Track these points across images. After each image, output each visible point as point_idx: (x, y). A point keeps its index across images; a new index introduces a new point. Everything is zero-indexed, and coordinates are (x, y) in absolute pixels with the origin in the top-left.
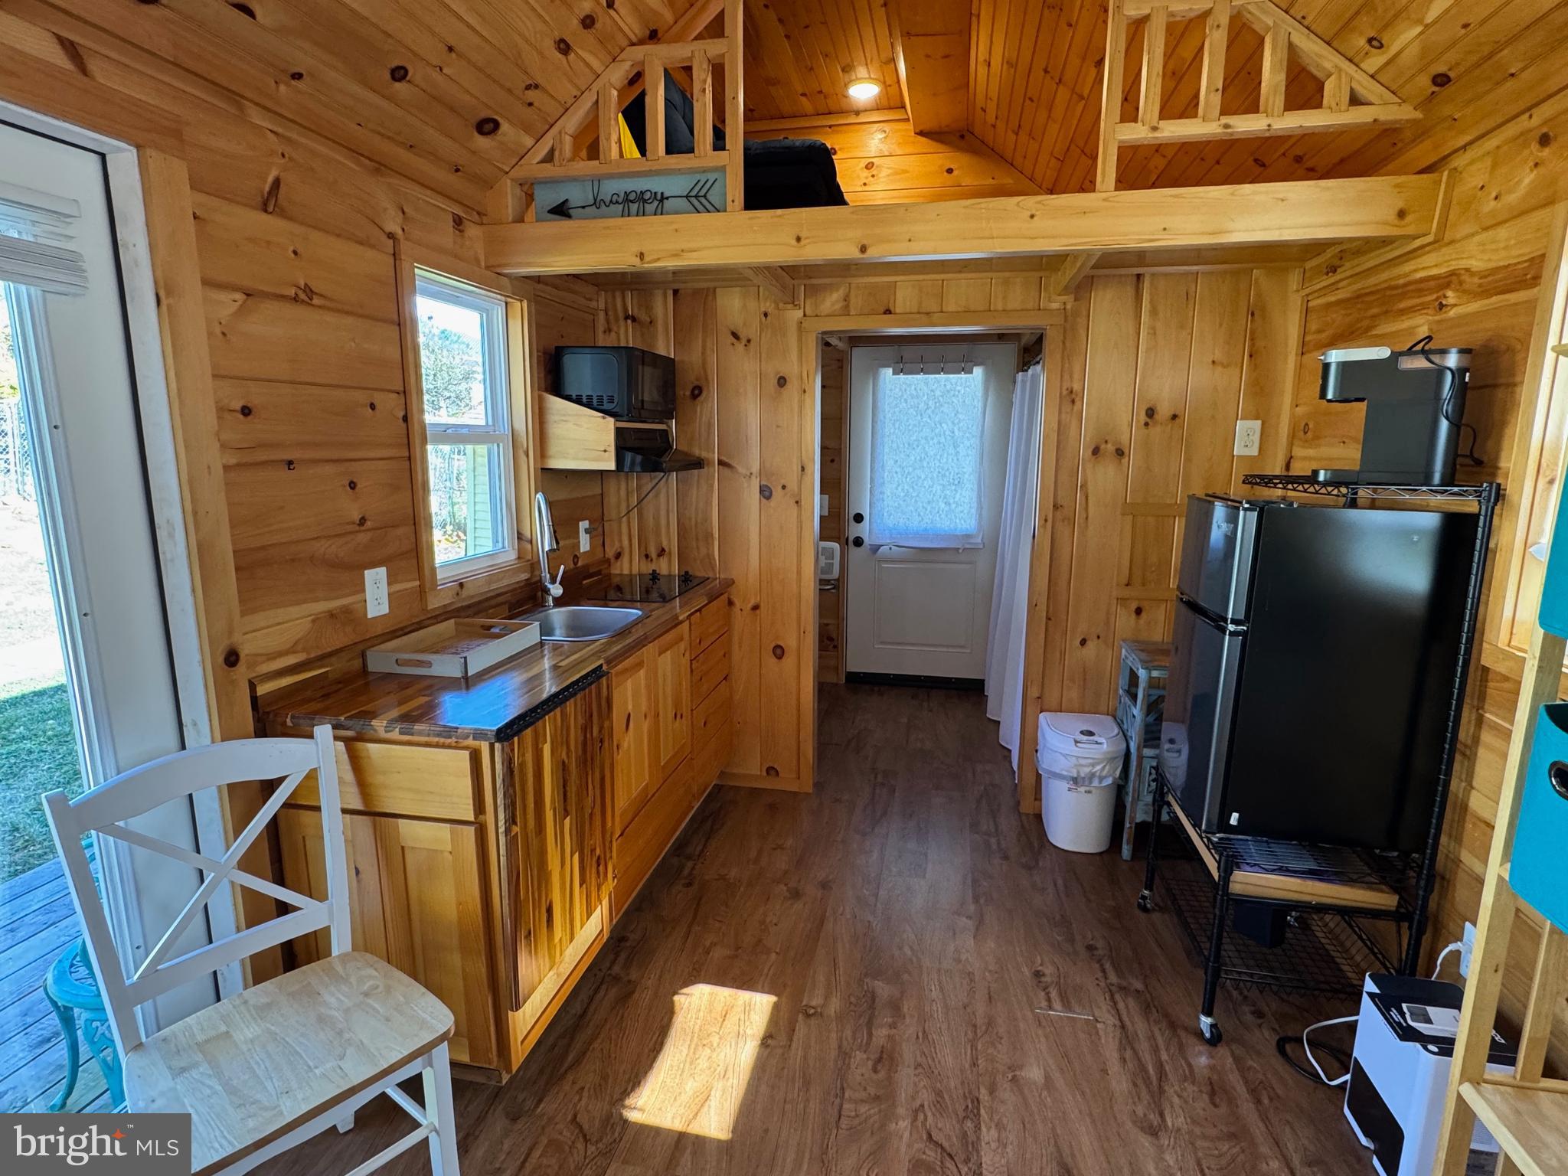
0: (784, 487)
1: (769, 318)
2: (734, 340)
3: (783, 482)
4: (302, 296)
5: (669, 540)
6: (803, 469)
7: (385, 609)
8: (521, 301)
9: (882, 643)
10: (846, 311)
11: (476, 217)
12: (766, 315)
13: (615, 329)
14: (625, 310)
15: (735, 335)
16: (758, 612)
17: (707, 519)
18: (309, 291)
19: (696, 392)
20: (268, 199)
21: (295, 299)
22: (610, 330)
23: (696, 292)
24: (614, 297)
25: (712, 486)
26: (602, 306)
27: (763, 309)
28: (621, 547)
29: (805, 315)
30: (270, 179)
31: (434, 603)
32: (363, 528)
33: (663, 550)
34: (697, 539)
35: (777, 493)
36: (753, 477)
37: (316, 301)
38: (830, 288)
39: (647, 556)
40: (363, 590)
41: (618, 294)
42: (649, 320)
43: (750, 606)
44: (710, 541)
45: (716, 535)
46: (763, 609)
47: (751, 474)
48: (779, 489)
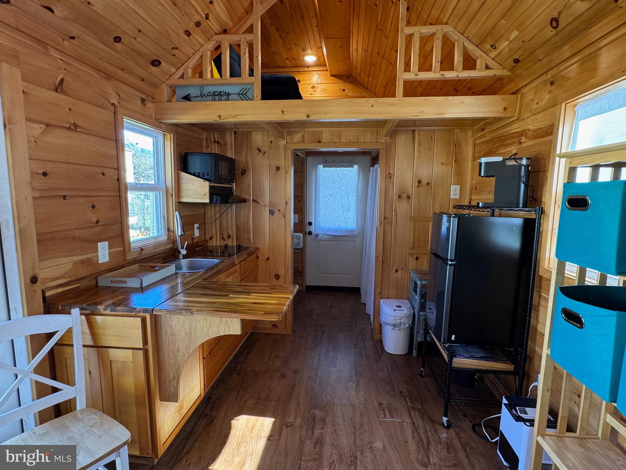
0: (279, 210)
1: (273, 143)
2: (259, 152)
3: (279, 208)
4: (72, 127)
5: (232, 232)
6: (286, 203)
7: (107, 259)
8: (170, 134)
9: (320, 273)
10: (303, 141)
11: (151, 100)
12: (271, 142)
13: (210, 146)
14: (214, 139)
15: (259, 150)
16: (269, 260)
17: (248, 223)
18: (76, 125)
19: (243, 172)
20: (57, 87)
21: (69, 128)
22: (208, 147)
23: (243, 133)
24: (210, 134)
25: (250, 209)
26: (205, 137)
27: (270, 140)
28: (212, 235)
29: (287, 143)
30: (59, 79)
31: (129, 257)
32: (97, 225)
33: (230, 236)
34: (244, 231)
35: (276, 212)
36: (267, 206)
37: (78, 130)
38: (297, 132)
39: (223, 238)
40: (97, 251)
41: (211, 133)
42: (224, 143)
43: (265, 258)
44: (249, 232)
45: (252, 230)
46: (271, 260)
47: (266, 205)
48: (277, 211)
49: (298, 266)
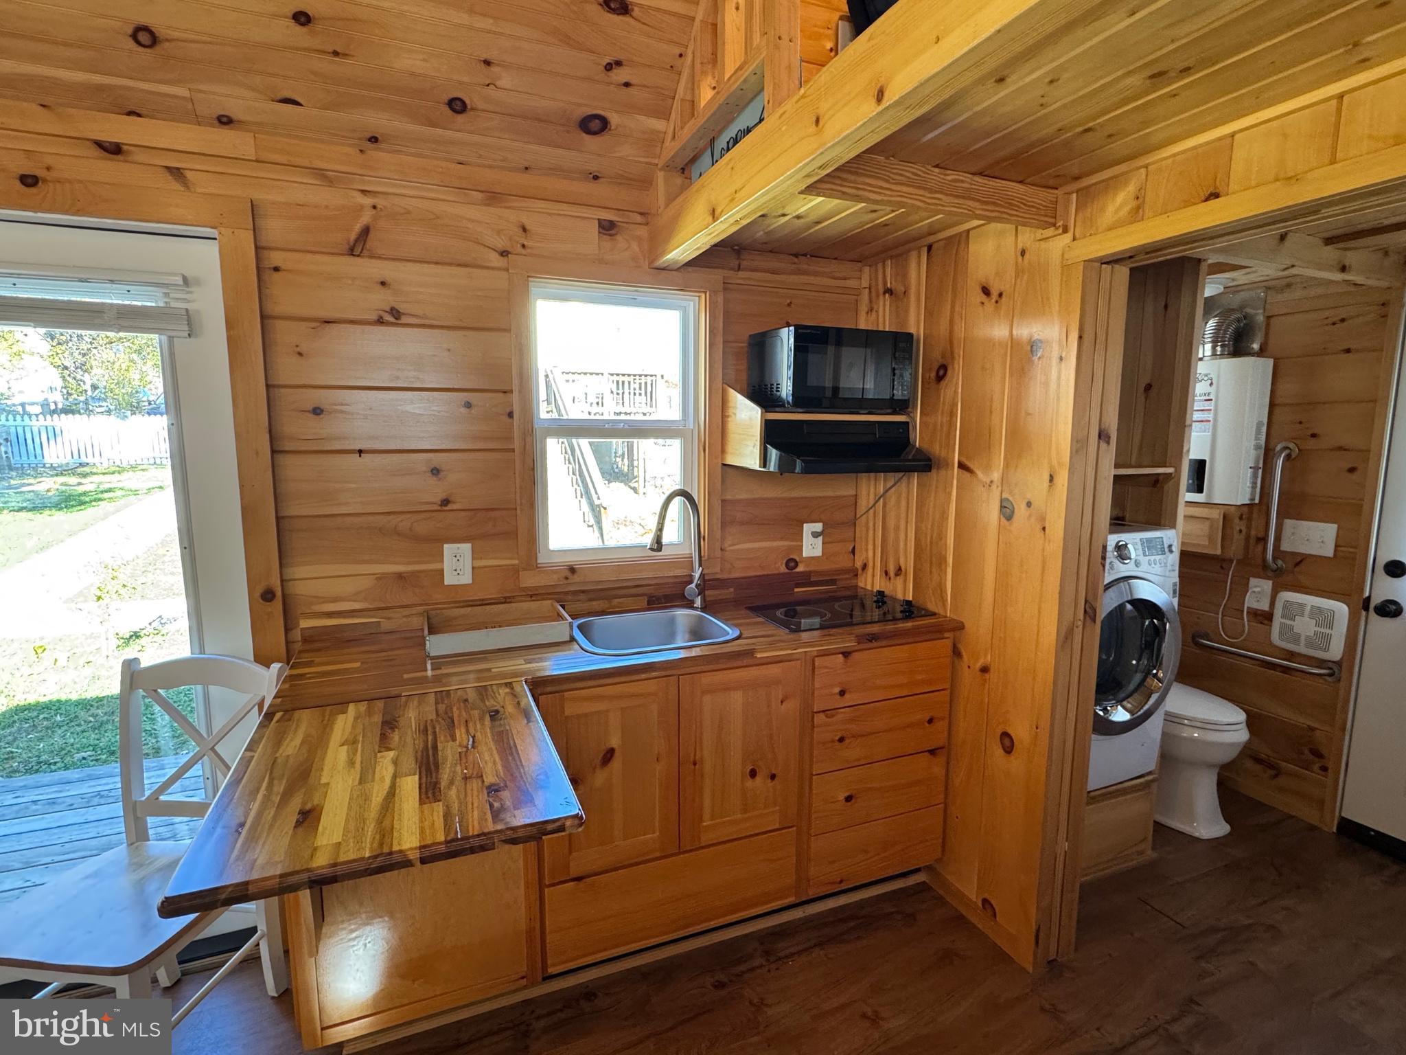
0: (1029, 504)
1: (1027, 256)
2: (984, 298)
3: (1029, 496)
4: (387, 318)
5: (906, 557)
6: (1051, 479)
7: (466, 578)
8: (705, 293)
10: (1136, 214)
11: (639, 218)
12: (1023, 253)
13: (875, 307)
14: (885, 283)
15: (986, 291)
16: (987, 676)
17: (941, 537)
18: (396, 313)
19: (941, 373)
20: (354, 245)
21: (380, 321)
22: (871, 310)
23: (949, 242)
24: (877, 271)
25: (950, 494)
26: (865, 283)
27: (1020, 246)
28: (867, 558)
29: (1073, 240)
32: (444, 508)
33: (900, 569)
34: (931, 563)
35: (1021, 512)
36: (994, 487)
37: (404, 320)
38: (1114, 185)
39: (886, 573)
40: (442, 561)
41: (880, 266)
42: (903, 290)
43: (979, 665)
44: (943, 567)
45: (950, 560)
46: (992, 676)
47: (992, 482)
48: (1023, 506)
49: (1312, 729)
